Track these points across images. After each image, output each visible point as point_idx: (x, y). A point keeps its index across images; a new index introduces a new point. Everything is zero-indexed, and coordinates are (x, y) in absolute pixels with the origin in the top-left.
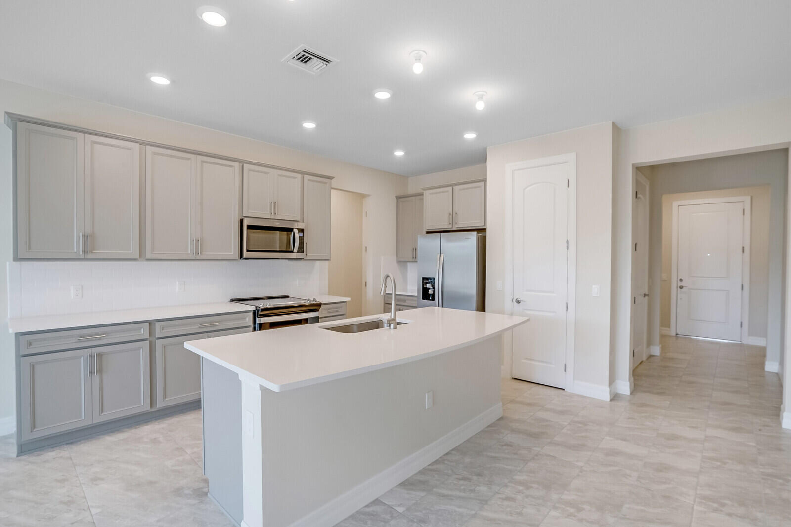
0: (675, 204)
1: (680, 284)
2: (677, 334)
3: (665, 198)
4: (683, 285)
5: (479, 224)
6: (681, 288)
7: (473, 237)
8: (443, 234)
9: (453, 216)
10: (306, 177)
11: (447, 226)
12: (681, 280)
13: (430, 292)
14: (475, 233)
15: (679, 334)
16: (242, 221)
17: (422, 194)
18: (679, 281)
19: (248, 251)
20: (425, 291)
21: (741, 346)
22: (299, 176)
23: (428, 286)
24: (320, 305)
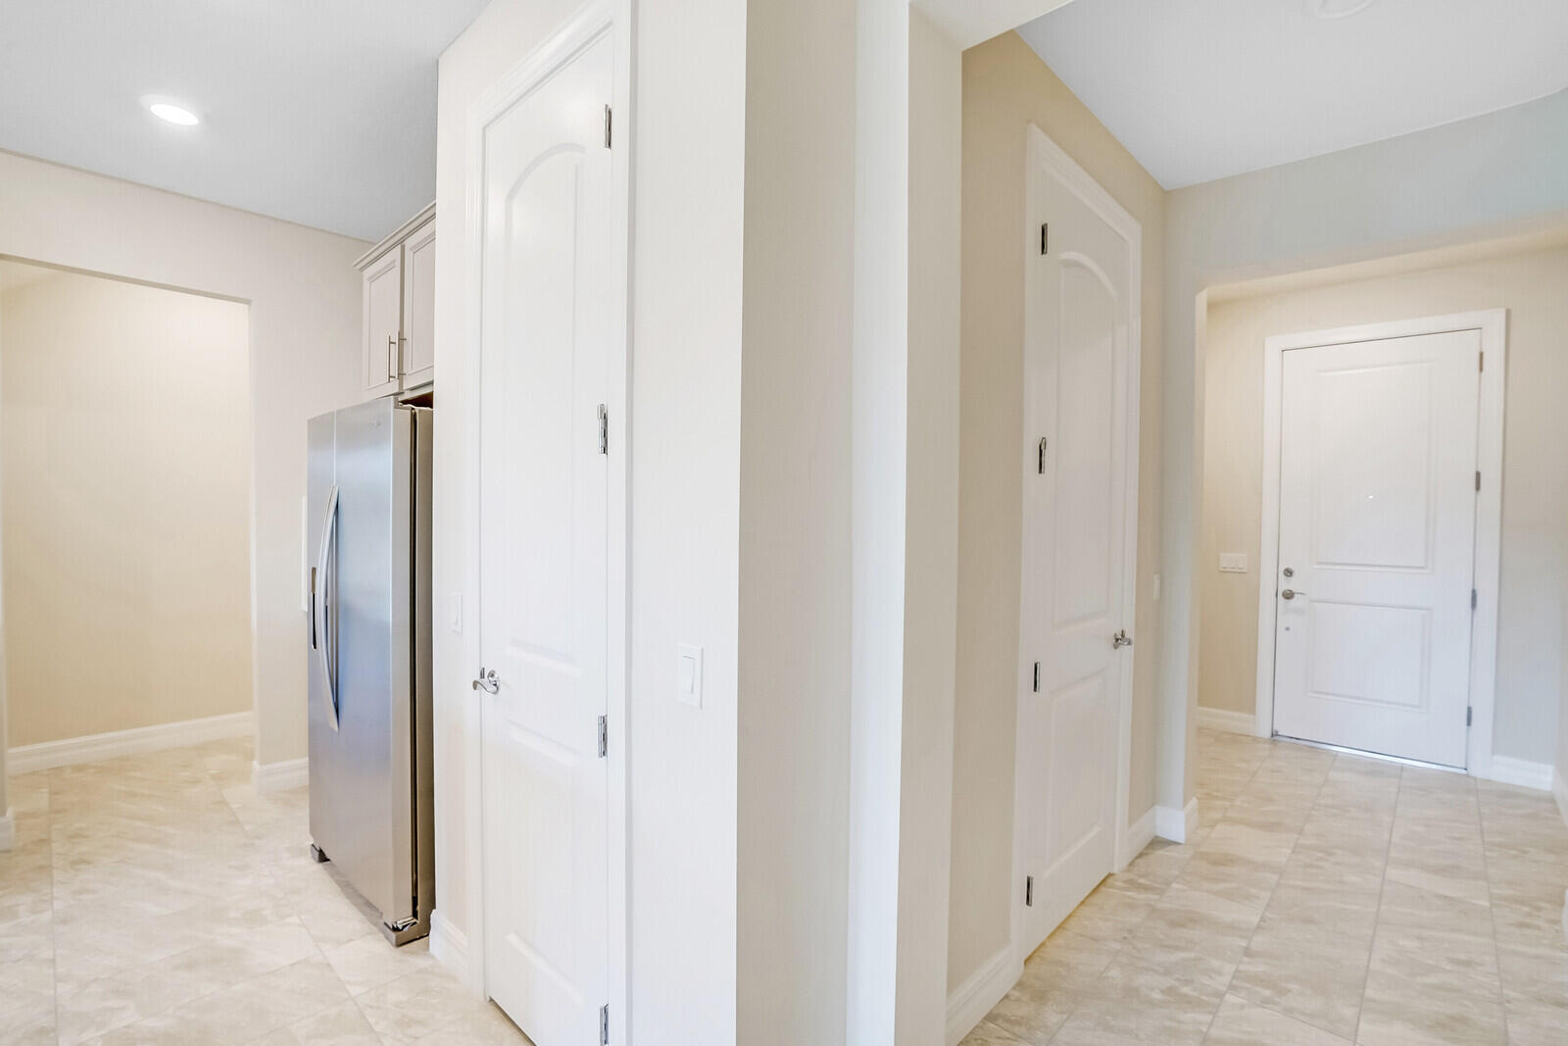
0: (1273, 345)
1: (1285, 585)
2: (1274, 734)
4: (1294, 590)
12: (1289, 573)
15: (1280, 733)
18: (1281, 575)
21: (1462, 785)
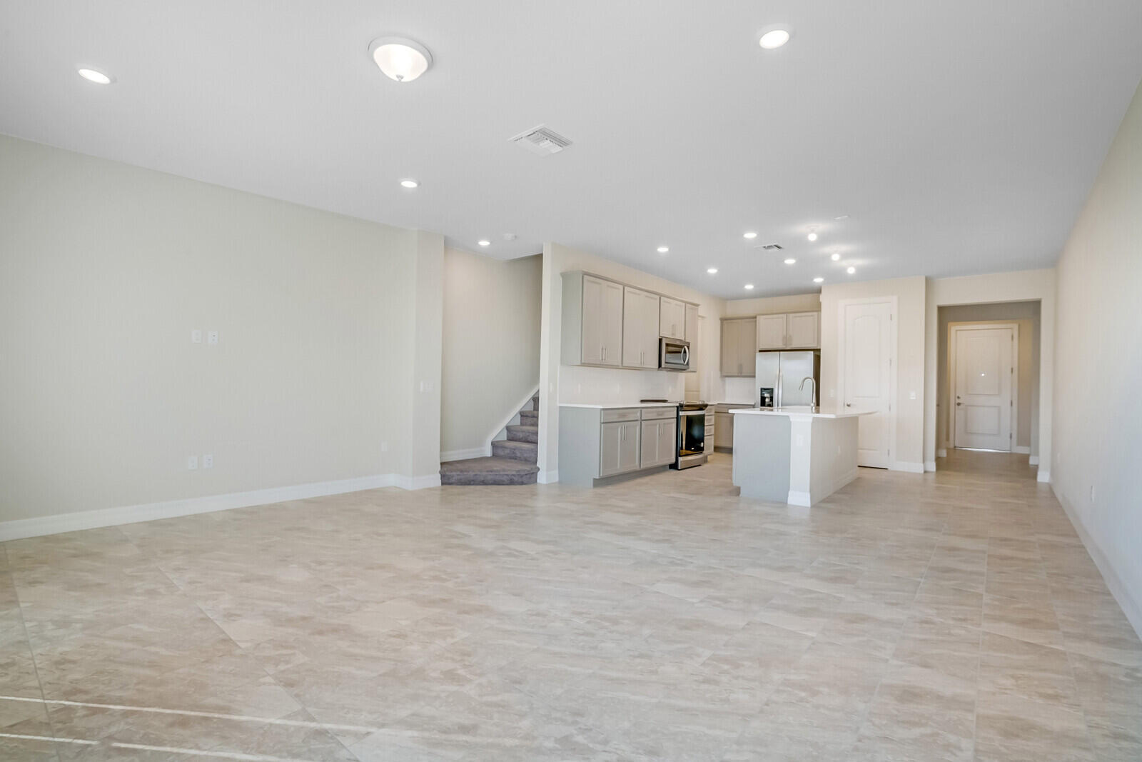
1: (958, 401)
2: (955, 447)
3: (950, 324)
4: (961, 402)
5: (814, 346)
6: (959, 404)
7: (811, 355)
8: (781, 353)
9: (786, 338)
10: (688, 305)
11: (781, 346)
12: (958, 398)
13: (767, 400)
14: (812, 352)
15: (957, 446)
16: (660, 340)
17: (755, 317)
18: (956, 399)
19: (666, 363)
20: (763, 399)
22: (684, 304)
23: (766, 395)
24: (706, 406)
